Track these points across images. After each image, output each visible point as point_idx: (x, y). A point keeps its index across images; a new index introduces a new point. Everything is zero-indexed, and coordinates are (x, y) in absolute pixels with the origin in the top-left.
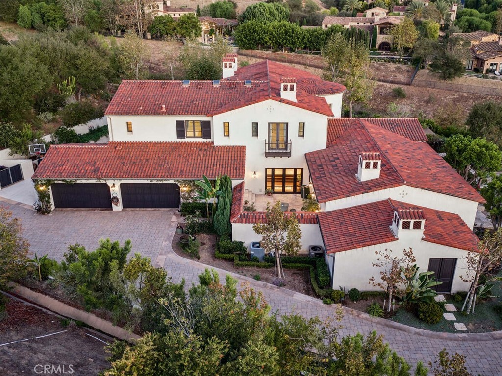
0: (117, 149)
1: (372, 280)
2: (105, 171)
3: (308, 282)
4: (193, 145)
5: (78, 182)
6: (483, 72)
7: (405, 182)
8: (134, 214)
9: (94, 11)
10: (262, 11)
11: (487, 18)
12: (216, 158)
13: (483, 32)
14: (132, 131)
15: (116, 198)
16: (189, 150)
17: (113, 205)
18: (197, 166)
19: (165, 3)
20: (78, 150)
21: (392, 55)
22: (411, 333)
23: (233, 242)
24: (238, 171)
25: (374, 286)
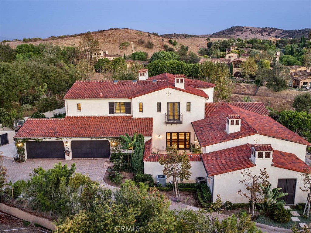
0: (71, 120)
1: (240, 192)
2: (62, 133)
3: (196, 199)
4: (119, 118)
5: (44, 140)
6: (299, 87)
7: (258, 132)
8: (79, 161)
9: (62, 57)
10: (163, 55)
11: (298, 60)
12: (134, 124)
13: (297, 66)
14: (80, 110)
15: (68, 151)
16: (117, 120)
17: (66, 156)
18: (122, 129)
19: (104, 53)
20: (45, 121)
21: (242, 79)
22: (270, 229)
23: (145, 175)
24: (148, 132)
25: (242, 195)
